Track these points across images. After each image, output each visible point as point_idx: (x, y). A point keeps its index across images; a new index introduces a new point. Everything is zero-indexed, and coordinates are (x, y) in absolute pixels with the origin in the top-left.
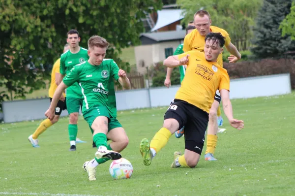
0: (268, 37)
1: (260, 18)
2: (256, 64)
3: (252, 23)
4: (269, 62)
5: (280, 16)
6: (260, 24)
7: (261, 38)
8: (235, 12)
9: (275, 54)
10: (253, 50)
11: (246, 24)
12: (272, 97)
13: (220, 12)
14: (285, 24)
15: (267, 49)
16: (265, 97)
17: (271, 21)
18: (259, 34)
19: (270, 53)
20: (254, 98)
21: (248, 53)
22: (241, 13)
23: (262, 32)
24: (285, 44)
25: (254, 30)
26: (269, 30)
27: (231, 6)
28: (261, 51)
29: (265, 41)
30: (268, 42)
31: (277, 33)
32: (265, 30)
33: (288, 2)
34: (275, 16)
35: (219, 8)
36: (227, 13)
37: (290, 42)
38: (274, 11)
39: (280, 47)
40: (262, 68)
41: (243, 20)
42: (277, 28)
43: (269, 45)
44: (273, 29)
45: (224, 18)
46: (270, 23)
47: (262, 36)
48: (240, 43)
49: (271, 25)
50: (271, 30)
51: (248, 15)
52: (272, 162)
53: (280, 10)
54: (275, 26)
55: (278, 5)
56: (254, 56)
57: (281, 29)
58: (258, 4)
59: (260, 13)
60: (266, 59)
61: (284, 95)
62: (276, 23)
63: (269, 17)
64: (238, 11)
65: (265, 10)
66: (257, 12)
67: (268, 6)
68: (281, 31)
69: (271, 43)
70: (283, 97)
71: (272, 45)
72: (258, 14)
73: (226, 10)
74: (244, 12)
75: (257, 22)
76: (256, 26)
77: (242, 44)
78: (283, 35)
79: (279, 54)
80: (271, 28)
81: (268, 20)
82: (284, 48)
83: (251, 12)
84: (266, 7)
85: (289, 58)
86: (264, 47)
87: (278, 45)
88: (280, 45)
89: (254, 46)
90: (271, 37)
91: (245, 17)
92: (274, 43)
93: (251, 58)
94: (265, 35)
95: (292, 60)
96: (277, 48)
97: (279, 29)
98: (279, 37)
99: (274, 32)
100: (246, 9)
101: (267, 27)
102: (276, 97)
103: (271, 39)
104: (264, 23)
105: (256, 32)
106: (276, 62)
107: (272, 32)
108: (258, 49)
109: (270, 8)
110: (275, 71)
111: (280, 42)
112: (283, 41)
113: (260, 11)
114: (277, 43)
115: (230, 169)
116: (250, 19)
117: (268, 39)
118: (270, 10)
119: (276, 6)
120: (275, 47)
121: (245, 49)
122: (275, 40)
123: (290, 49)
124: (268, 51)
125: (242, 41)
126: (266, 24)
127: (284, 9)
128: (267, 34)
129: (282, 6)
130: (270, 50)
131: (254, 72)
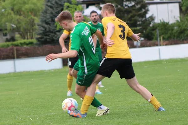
0: (47, 30)
1: (42, 18)
2: (39, 48)
3: (37, 20)
4: (48, 47)
6: (42, 21)
7: (43, 31)
8: (26, 13)
9: (52, 42)
10: (37, 39)
11: (33, 22)
12: (49, 70)
13: (16, 13)
15: (46, 39)
16: (45, 70)
17: (50, 20)
18: (42, 28)
19: (49, 41)
20: (37, 71)
21: (34, 41)
22: (30, 13)
23: (44, 27)
25: (38, 25)
26: (48, 26)
27: (23, 9)
28: (43, 40)
29: (45, 33)
30: (48, 33)
31: (54, 28)
32: (46, 26)
33: (61, 7)
34: (53, 16)
35: (15, 10)
36: (20, 13)
38: (52, 13)
39: (56, 37)
40: (43, 51)
41: (31, 18)
42: (54, 24)
43: (48, 36)
44: (51, 25)
45: (18, 17)
46: (49, 21)
47: (44, 29)
48: (29, 34)
49: (50, 23)
50: (50, 26)
51: (35, 15)
52: (49, 114)
53: (56, 12)
54: (53, 23)
55: (55, 9)
56: (38, 43)
57: (56, 26)
58: (42, 8)
59: (42, 14)
60: (46, 45)
61: (58, 70)
63: (48, 17)
64: (28, 12)
66: (41, 13)
67: (48, 9)
68: (56, 27)
69: (49, 35)
70: (57, 71)
71: (50, 36)
72: (41, 15)
73: (20, 11)
74: (32, 13)
75: (40, 20)
76: (40, 23)
78: (58, 29)
79: (55, 42)
81: (48, 19)
83: (36, 13)
86: (45, 37)
87: (54, 36)
88: (56, 35)
89: (39, 36)
90: (50, 30)
91: (33, 17)
93: (36, 44)
94: (46, 29)
96: (54, 38)
97: (55, 25)
98: (55, 31)
99: (52, 27)
100: (34, 12)
101: (47, 23)
102: (53, 71)
104: (45, 21)
105: (39, 26)
106: (53, 47)
107: (50, 27)
108: (41, 38)
109: (49, 11)
111: (55, 33)
112: (58, 33)
113: (42, 12)
114: (53, 34)
115: (20, 119)
116: (35, 18)
117: (48, 32)
118: (50, 12)
119: (53, 10)
120: (52, 37)
121: (32, 38)
122: (52, 32)
125: (30, 32)
126: (47, 21)
127: (59, 12)
128: (47, 28)
129: (57, 10)
130: (49, 39)
131: (38, 54)
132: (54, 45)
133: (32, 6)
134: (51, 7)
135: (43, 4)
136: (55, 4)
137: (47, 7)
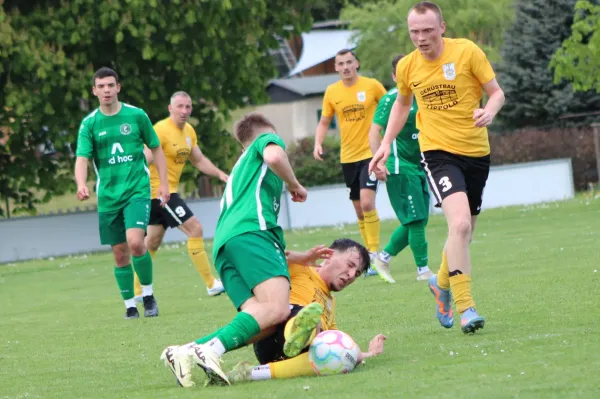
0: (525, 84)
1: (509, 47)
2: (503, 139)
3: (494, 56)
4: (529, 135)
5: (552, 42)
6: (510, 59)
7: (513, 86)
9: (542, 119)
12: (535, 205)
14: (562, 58)
15: (525, 109)
16: (522, 206)
17: (533, 52)
18: (509, 79)
19: (531, 117)
22: (472, 36)
23: (514, 76)
24: (562, 98)
25: (498, 70)
26: (528, 71)
27: (452, 23)
28: (512, 113)
29: (520, 93)
30: (528, 94)
31: (545, 77)
32: (521, 71)
33: (566, 15)
34: (540, 41)
37: (571, 96)
38: (537, 33)
39: (552, 105)
40: (514, 148)
42: (544, 66)
43: (529, 101)
44: (537, 69)
46: (530, 57)
47: (515, 82)
49: (533, 61)
50: (533, 70)
52: (537, 337)
53: (550, 31)
54: (541, 62)
55: (546, 19)
56: (498, 123)
57: (553, 69)
58: (507, 18)
59: (509, 36)
60: (524, 130)
61: (560, 202)
62: (543, 56)
63: (528, 45)
65: (520, 31)
66: (504, 34)
67: (526, 21)
68: (552, 73)
69: (532, 98)
70: (557, 206)
71: (535, 101)
72: (505, 39)
75: (503, 53)
76: (503, 64)
78: (557, 81)
79: (549, 119)
80: (532, 67)
81: (526, 51)
82: (560, 108)
83: (491, 35)
84: (522, 24)
85: (570, 127)
86: (519, 106)
87: (546, 101)
88: (550, 100)
90: (533, 85)
92: (538, 96)
94: (520, 82)
95: (575, 131)
96: (546, 107)
97: (549, 68)
98: (550, 85)
99: (539, 76)
100: (482, 29)
101: (524, 64)
102: (544, 206)
103: (534, 88)
104: (519, 56)
105: (501, 74)
106: (544, 135)
107: (533, 75)
108: (508, 109)
109: (530, 26)
110: (541, 154)
111: (550, 95)
112: (556, 93)
113: (508, 31)
114: (544, 96)
115: (452, 353)
117: (527, 89)
118: (530, 30)
119: (542, 23)
120: (540, 105)
122: (540, 91)
123: (570, 109)
124: (528, 114)
126: (522, 58)
127: (558, 28)
128: (525, 78)
129: (554, 22)
130: (531, 110)
131: (501, 157)
132: (547, 130)
133: (479, 14)
134: (535, 15)
135: (510, 8)
136: (547, 6)
137: (522, 14)
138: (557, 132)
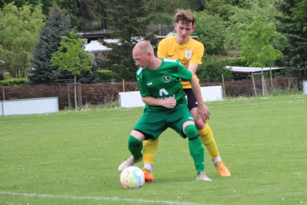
0: (42, 68)
1: (36, 53)
2: (32, 88)
3: (30, 56)
4: (42, 87)
5: (52, 52)
6: (36, 57)
7: (37, 68)
8: (17, 47)
9: (48, 81)
10: (30, 78)
11: (25, 57)
12: (43, 114)
13: (5, 47)
14: (55, 58)
15: (41, 77)
16: (39, 114)
17: (45, 55)
18: (35, 65)
20: (30, 115)
21: (26, 79)
22: (22, 48)
23: (37, 64)
24: (56, 73)
25: (31, 62)
26: (43, 62)
27: (14, 42)
28: (36, 78)
29: (39, 71)
32: (40, 62)
33: (58, 42)
34: (48, 51)
35: (4, 44)
36: (10, 48)
37: (59, 72)
38: (47, 48)
39: (51, 76)
40: (36, 92)
41: (23, 53)
42: (49, 61)
43: (43, 74)
44: (46, 62)
45: (8, 52)
46: (44, 57)
48: (20, 71)
49: (45, 59)
51: (27, 51)
53: (52, 47)
54: (48, 59)
55: (51, 43)
56: (31, 82)
58: (35, 41)
59: (36, 49)
60: (40, 85)
61: (53, 113)
62: (49, 57)
63: (43, 52)
64: (19, 46)
65: (41, 47)
66: (34, 48)
67: (43, 43)
70: (52, 115)
71: (45, 74)
73: (10, 45)
74: (24, 46)
75: (34, 55)
76: (33, 59)
77: (21, 72)
79: (50, 81)
80: (44, 61)
81: (43, 54)
82: (54, 77)
83: (29, 47)
84: (41, 44)
85: (58, 85)
86: (39, 76)
87: (49, 74)
88: (51, 74)
89: (31, 75)
91: (24, 51)
92: (46, 72)
93: (28, 84)
94: (40, 66)
95: (60, 86)
96: (49, 77)
97: (51, 61)
98: (51, 68)
99: (47, 64)
100: (26, 45)
101: (42, 60)
102: (47, 115)
103: (45, 69)
104: (40, 56)
106: (48, 87)
107: (45, 64)
108: (34, 77)
110: (47, 95)
111: (51, 72)
112: (54, 71)
113: (36, 47)
114: (49, 72)
116: (28, 53)
117: (42, 69)
118: (45, 46)
119: (49, 44)
120: (47, 76)
121: (23, 76)
122: (47, 71)
123: (59, 78)
124: (42, 79)
125: (21, 70)
127: (55, 46)
128: (42, 65)
129: (54, 44)
130: (44, 78)
131: (30, 95)
132: (49, 85)
133: (25, 39)
134: (46, 41)
135: (38, 37)
136: (51, 38)
137: (42, 40)
138: (53, 86)
